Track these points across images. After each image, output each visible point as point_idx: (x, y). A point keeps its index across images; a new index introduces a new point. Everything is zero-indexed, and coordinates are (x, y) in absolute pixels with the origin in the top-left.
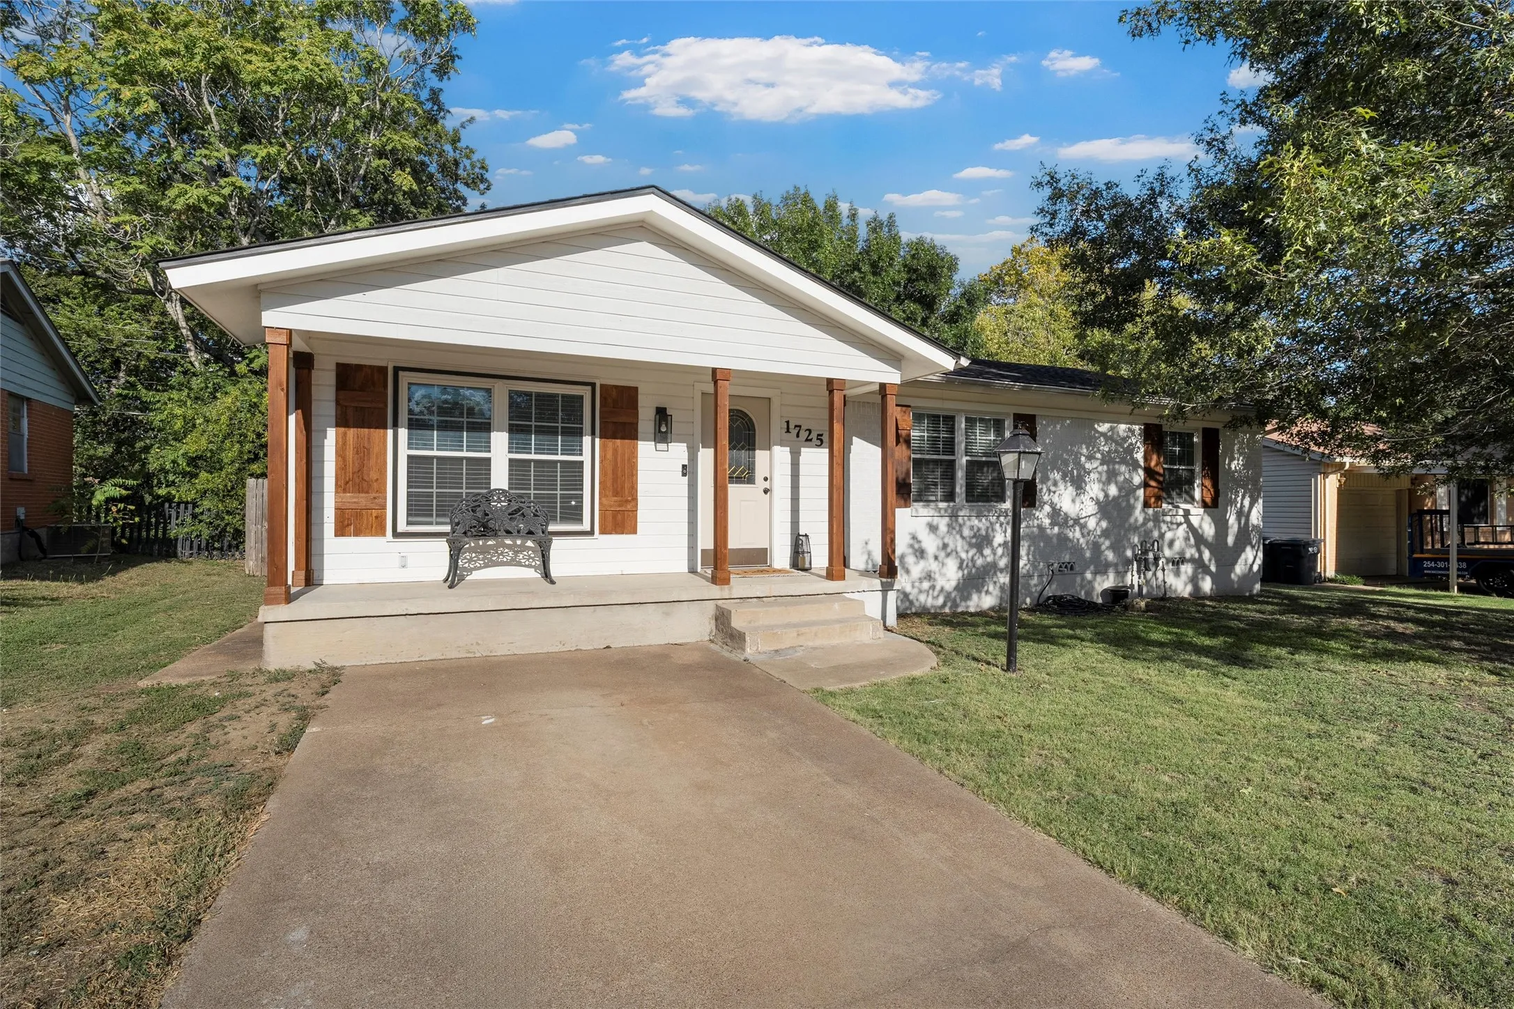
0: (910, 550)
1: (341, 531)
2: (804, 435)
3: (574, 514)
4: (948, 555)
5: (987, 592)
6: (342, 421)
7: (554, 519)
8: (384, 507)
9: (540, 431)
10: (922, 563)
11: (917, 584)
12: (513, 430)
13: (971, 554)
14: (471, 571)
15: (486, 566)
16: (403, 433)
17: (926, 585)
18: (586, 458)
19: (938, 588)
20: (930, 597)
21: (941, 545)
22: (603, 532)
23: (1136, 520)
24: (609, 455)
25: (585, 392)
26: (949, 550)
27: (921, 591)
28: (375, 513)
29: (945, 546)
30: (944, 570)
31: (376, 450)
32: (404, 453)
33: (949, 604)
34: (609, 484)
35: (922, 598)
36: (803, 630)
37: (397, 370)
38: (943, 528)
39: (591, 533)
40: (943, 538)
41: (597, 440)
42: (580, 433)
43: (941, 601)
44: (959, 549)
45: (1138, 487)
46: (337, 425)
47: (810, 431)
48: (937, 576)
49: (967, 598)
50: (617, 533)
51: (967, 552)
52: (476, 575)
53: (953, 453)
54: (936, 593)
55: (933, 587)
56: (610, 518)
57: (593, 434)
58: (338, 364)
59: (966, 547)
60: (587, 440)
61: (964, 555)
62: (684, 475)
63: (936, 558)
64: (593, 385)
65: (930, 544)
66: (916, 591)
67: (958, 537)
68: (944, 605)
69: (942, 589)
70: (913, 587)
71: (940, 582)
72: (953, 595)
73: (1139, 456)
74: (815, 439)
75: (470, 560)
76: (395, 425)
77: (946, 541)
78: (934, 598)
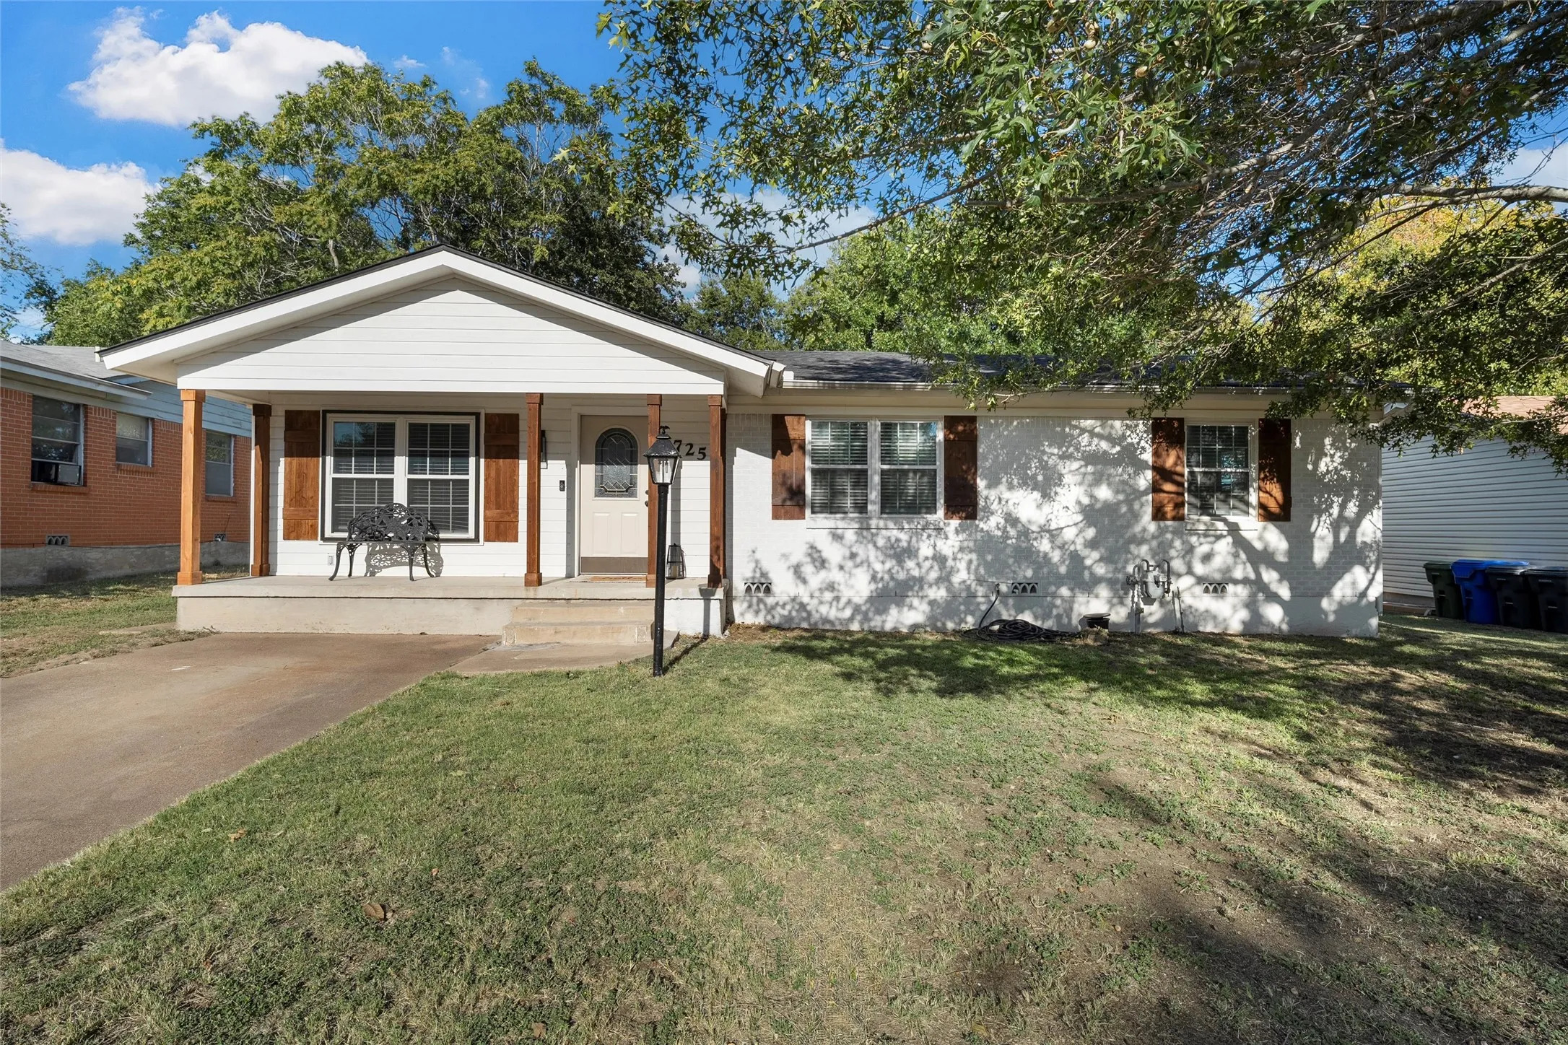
0: (808, 559)
1: (287, 537)
2: (684, 449)
3: (461, 524)
4: (857, 566)
5: (911, 607)
6: (288, 454)
7: (446, 528)
8: (316, 518)
9: (433, 455)
10: (823, 574)
11: (817, 594)
12: (412, 455)
13: (888, 565)
14: (381, 568)
15: (393, 565)
16: (330, 460)
17: (828, 596)
18: (471, 477)
19: (843, 600)
20: (834, 609)
21: (848, 554)
22: (487, 539)
23: (1144, 530)
24: (493, 474)
25: (471, 421)
26: (858, 560)
27: (821, 603)
28: (310, 522)
29: (853, 556)
30: (852, 581)
31: (311, 474)
32: (330, 476)
33: (859, 618)
34: (493, 498)
35: (824, 610)
36: (561, 628)
37: (325, 412)
38: (850, 536)
39: (477, 539)
40: (850, 547)
41: (482, 461)
42: (466, 455)
43: (848, 613)
44: (872, 559)
45: (1145, 493)
46: (286, 456)
47: (691, 446)
48: (842, 588)
49: (883, 611)
50: (499, 540)
51: (883, 563)
52: (385, 573)
53: (865, 462)
54: (841, 604)
55: (837, 599)
56: (493, 528)
57: (478, 455)
58: (287, 412)
59: (881, 558)
60: (472, 460)
61: (878, 567)
62: (562, 489)
63: (841, 568)
64: (477, 415)
65: (834, 553)
66: (815, 601)
67: (870, 546)
68: (851, 619)
69: (849, 602)
70: (812, 596)
71: (846, 594)
72: (864, 608)
73: (1148, 457)
74: (697, 453)
75: (380, 560)
76: (324, 454)
77: (854, 550)
78: (838, 609)
